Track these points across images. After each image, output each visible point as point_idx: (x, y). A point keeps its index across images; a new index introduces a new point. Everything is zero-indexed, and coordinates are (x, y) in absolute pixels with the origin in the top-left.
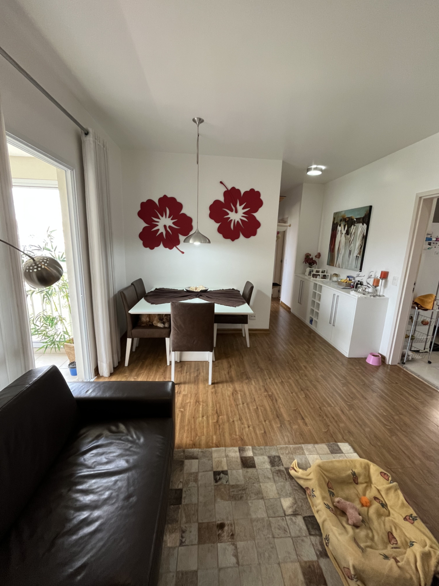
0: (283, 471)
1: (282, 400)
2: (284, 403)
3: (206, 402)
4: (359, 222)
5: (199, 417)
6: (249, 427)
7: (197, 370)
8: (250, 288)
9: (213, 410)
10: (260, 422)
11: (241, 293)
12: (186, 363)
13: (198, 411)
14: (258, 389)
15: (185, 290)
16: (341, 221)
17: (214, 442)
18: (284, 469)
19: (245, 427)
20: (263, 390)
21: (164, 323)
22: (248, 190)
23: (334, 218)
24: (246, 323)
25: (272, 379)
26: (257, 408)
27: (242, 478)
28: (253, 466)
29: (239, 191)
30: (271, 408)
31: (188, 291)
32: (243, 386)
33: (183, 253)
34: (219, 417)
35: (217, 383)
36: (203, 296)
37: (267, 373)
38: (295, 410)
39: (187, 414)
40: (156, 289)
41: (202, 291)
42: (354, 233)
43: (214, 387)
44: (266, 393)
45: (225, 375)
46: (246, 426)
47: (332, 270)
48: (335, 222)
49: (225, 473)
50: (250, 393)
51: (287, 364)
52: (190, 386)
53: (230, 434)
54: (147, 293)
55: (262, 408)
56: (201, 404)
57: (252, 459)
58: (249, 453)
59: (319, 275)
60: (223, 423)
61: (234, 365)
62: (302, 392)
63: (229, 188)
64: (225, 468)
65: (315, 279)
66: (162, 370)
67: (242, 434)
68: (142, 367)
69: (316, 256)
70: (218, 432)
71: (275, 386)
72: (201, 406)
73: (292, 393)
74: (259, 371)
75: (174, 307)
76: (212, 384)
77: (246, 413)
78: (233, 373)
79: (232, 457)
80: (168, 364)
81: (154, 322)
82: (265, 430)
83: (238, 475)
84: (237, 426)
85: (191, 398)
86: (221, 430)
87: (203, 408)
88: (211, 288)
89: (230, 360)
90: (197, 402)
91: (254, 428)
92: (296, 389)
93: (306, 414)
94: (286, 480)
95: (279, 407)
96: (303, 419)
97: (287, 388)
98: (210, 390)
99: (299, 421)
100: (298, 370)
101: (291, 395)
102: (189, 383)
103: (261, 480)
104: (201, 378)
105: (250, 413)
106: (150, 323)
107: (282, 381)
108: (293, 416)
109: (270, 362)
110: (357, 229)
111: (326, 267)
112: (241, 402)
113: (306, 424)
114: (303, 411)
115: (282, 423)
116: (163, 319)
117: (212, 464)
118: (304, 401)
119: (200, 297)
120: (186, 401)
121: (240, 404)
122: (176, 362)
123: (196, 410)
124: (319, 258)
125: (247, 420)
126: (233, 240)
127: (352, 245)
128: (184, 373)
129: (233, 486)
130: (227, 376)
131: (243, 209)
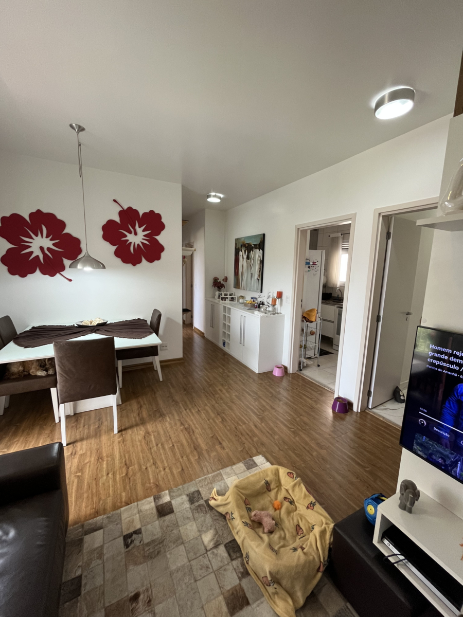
0: (202, 505)
1: (200, 429)
2: (201, 432)
3: (111, 456)
4: (256, 248)
5: (102, 476)
6: (164, 469)
7: (99, 420)
8: (157, 316)
9: (121, 463)
10: (177, 460)
11: (149, 322)
12: (83, 414)
13: (101, 470)
14: (173, 425)
15: (76, 325)
16: (242, 246)
17: (124, 499)
18: (204, 503)
19: (160, 471)
20: (179, 424)
21: (47, 370)
22: (148, 211)
23: (236, 244)
24: (157, 354)
25: (188, 410)
26: (173, 445)
27: (158, 530)
28: (171, 511)
29: (136, 212)
30: (188, 442)
31: (80, 326)
32: (156, 426)
33: (70, 280)
34: (128, 468)
35: (125, 429)
36: (101, 331)
37: (182, 405)
38: (212, 437)
39: (86, 476)
40: (33, 328)
41: (99, 325)
42: (254, 257)
43: (122, 435)
44: (182, 427)
45: (135, 418)
46: (161, 469)
47: (238, 293)
48: (237, 247)
49: (138, 532)
50: (165, 432)
51: (203, 392)
52: (89, 441)
53: (143, 485)
54: (18, 333)
55: (178, 444)
56: (105, 459)
57: (169, 504)
58: (166, 499)
59: (227, 298)
60: (134, 474)
61: (144, 404)
62: (219, 416)
63: (125, 208)
64: (138, 527)
65: (224, 302)
66: (47, 432)
67: (157, 480)
68: (15, 434)
69: (223, 280)
70: (128, 487)
71: (192, 417)
72: (105, 462)
73: (209, 420)
74: (174, 405)
75: (58, 348)
76: (119, 432)
77: (161, 454)
78: (145, 414)
79: (146, 510)
80: (57, 421)
81: (31, 371)
82: (182, 467)
83: (154, 528)
84: (150, 473)
85: (91, 456)
86: (131, 484)
87: (107, 464)
88: (111, 320)
89: (140, 399)
90: (100, 458)
91: (170, 469)
92: (212, 415)
93: (224, 438)
94: (206, 513)
95: (196, 439)
96: (220, 443)
97: (203, 415)
98: (117, 439)
99: (217, 447)
100: (213, 395)
101: (208, 422)
102: (88, 437)
103: (180, 523)
104: (104, 428)
105: (165, 453)
106: (26, 373)
107: (199, 410)
108: (210, 444)
109: (185, 392)
110: (255, 254)
111: (233, 290)
112: (154, 444)
113: (223, 448)
114: (220, 437)
115: (200, 454)
116: (46, 365)
117: (122, 528)
118: (221, 425)
119: (97, 332)
120: (83, 462)
121: (153, 447)
122: (67, 417)
123: (99, 469)
124: (226, 281)
125: (162, 462)
126: (134, 265)
127: (253, 268)
128: (80, 428)
129: (148, 544)
130: (137, 418)
131: (144, 231)
